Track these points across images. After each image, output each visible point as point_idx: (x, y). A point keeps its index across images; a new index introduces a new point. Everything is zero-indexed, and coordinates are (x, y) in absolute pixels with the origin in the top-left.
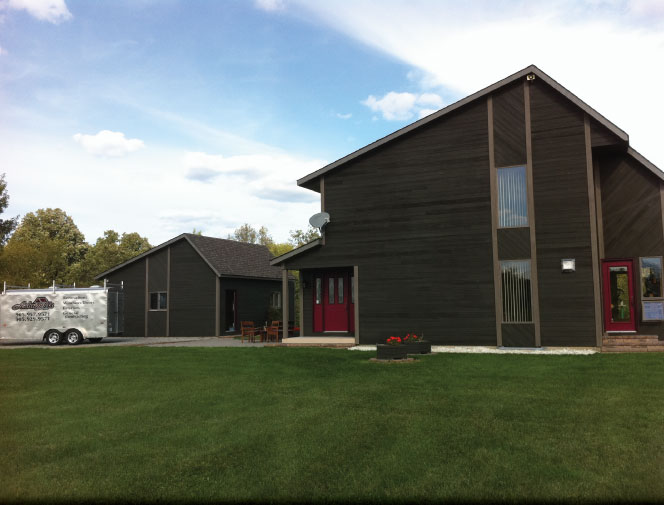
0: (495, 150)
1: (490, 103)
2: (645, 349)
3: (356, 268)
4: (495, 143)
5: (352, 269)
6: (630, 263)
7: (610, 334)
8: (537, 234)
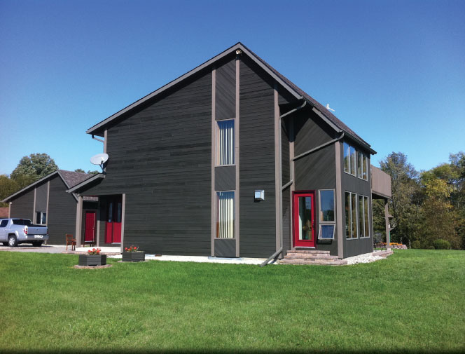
0: (216, 107)
1: (214, 72)
2: (313, 262)
3: (124, 196)
4: (216, 101)
5: (121, 196)
6: (312, 195)
7: (297, 249)
8: (240, 171)
